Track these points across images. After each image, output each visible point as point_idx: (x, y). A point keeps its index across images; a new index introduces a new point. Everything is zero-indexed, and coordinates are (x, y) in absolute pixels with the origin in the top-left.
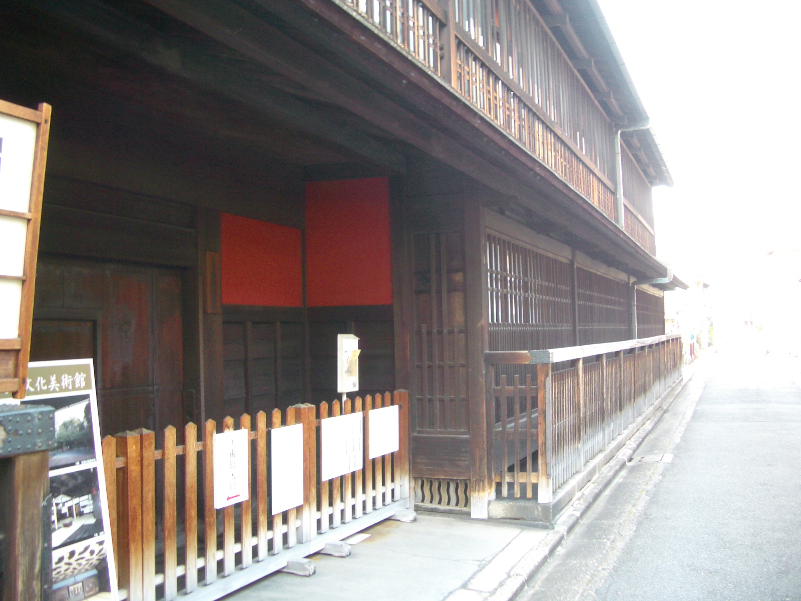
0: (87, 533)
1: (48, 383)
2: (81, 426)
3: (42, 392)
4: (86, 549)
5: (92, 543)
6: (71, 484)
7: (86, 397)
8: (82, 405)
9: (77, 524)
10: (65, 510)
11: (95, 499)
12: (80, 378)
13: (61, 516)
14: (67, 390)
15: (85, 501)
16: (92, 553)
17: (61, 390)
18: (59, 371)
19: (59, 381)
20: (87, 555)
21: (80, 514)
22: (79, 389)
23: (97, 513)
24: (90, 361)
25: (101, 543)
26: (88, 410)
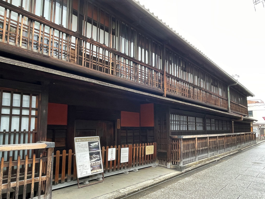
0: (98, 160)
1: (92, 140)
2: (97, 146)
3: (91, 141)
4: (98, 162)
5: (99, 161)
6: (96, 153)
7: (98, 141)
8: (98, 142)
9: (96, 159)
10: (95, 157)
11: (100, 155)
12: (97, 139)
13: (94, 157)
14: (95, 140)
15: (98, 156)
16: (99, 163)
17: (94, 140)
18: (94, 138)
19: (94, 139)
20: (98, 163)
21: (97, 157)
22: (97, 140)
23: (100, 157)
24: (99, 137)
25: (100, 162)
26: (98, 143)
